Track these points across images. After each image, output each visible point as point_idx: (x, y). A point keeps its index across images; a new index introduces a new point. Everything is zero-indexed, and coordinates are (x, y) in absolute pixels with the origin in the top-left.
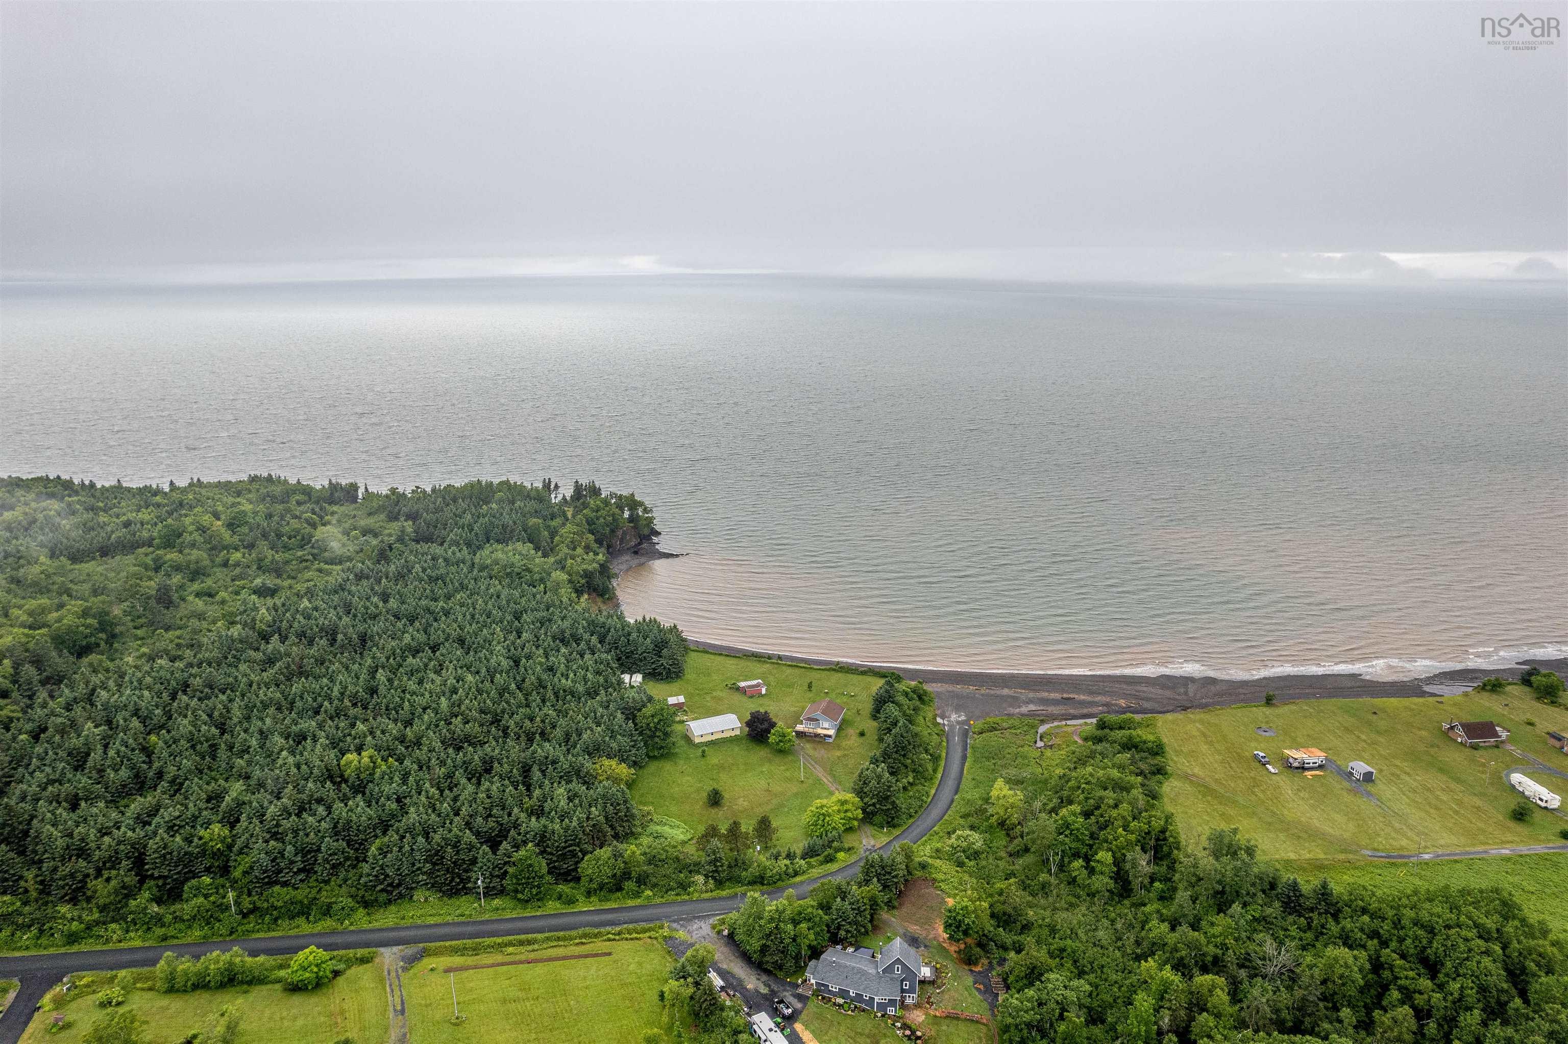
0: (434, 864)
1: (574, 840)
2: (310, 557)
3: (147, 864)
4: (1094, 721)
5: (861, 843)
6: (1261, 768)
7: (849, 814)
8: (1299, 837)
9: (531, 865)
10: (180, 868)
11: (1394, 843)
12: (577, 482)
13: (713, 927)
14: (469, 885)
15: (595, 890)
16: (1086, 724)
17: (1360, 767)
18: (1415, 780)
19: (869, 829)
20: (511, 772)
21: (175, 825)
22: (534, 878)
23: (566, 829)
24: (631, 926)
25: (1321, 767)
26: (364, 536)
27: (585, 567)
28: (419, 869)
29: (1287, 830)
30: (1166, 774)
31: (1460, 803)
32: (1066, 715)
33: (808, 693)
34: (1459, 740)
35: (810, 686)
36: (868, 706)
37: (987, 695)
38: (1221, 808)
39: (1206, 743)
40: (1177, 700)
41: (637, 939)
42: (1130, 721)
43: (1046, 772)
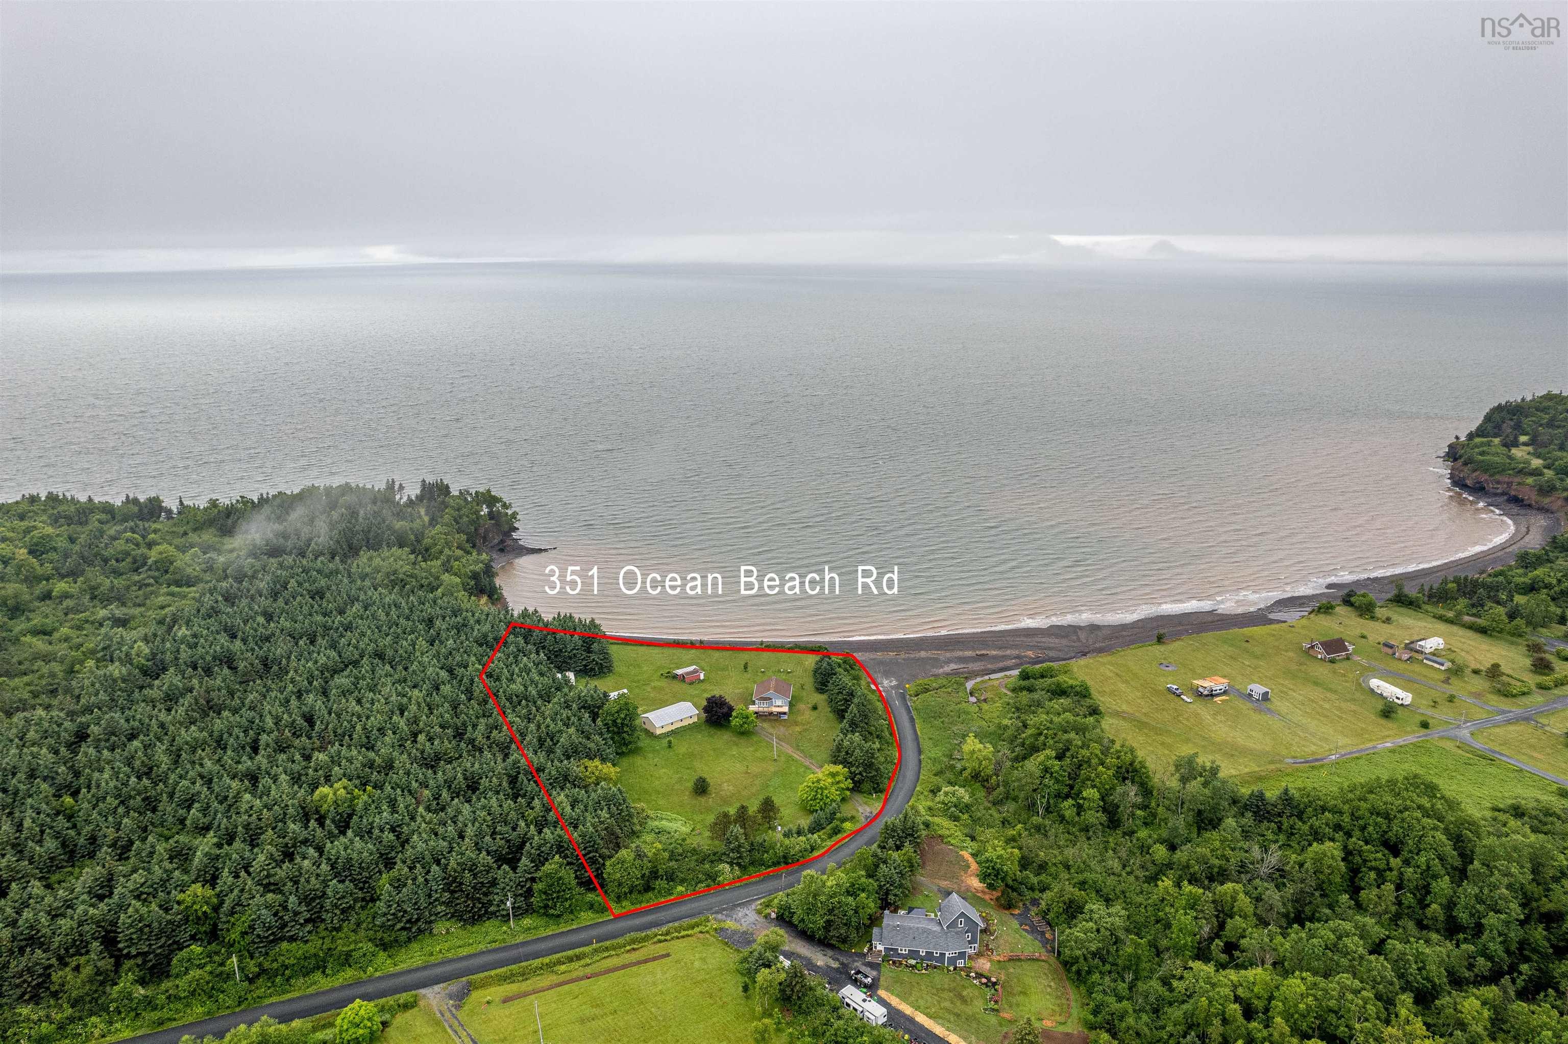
0: (452, 892)
1: (593, 846)
2: (152, 581)
3: (120, 942)
4: (1016, 672)
5: (858, 811)
6: (1177, 699)
7: (842, 785)
8: (1232, 755)
9: (560, 878)
10: (163, 940)
11: (1306, 750)
12: (424, 481)
13: (759, 912)
14: (492, 909)
15: (626, 894)
16: (1010, 677)
17: (1258, 689)
18: (1300, 694)
19: (859, 798)
20: (500, 785)
21: (142, 893)
22: (564, 891)
23: (583, 836)
24: (676, 924)
25: (1225, 693)
26: (205, 553)
27: (471, 568)
28: (436, 900)
29: (1221, 750)
30: (1101, 713)
31: (1340, 709)
32: (985, 670)
33: (745, 674)
34: (1320, 656)
35: (746, 667)
36: (809, 682)
37: (908, 659)
38: (1159, 738)
39: (1123, 682)
40: (1073, 647)
41: (688, 936)
42: (1050, 669)
43: (991, 724)
